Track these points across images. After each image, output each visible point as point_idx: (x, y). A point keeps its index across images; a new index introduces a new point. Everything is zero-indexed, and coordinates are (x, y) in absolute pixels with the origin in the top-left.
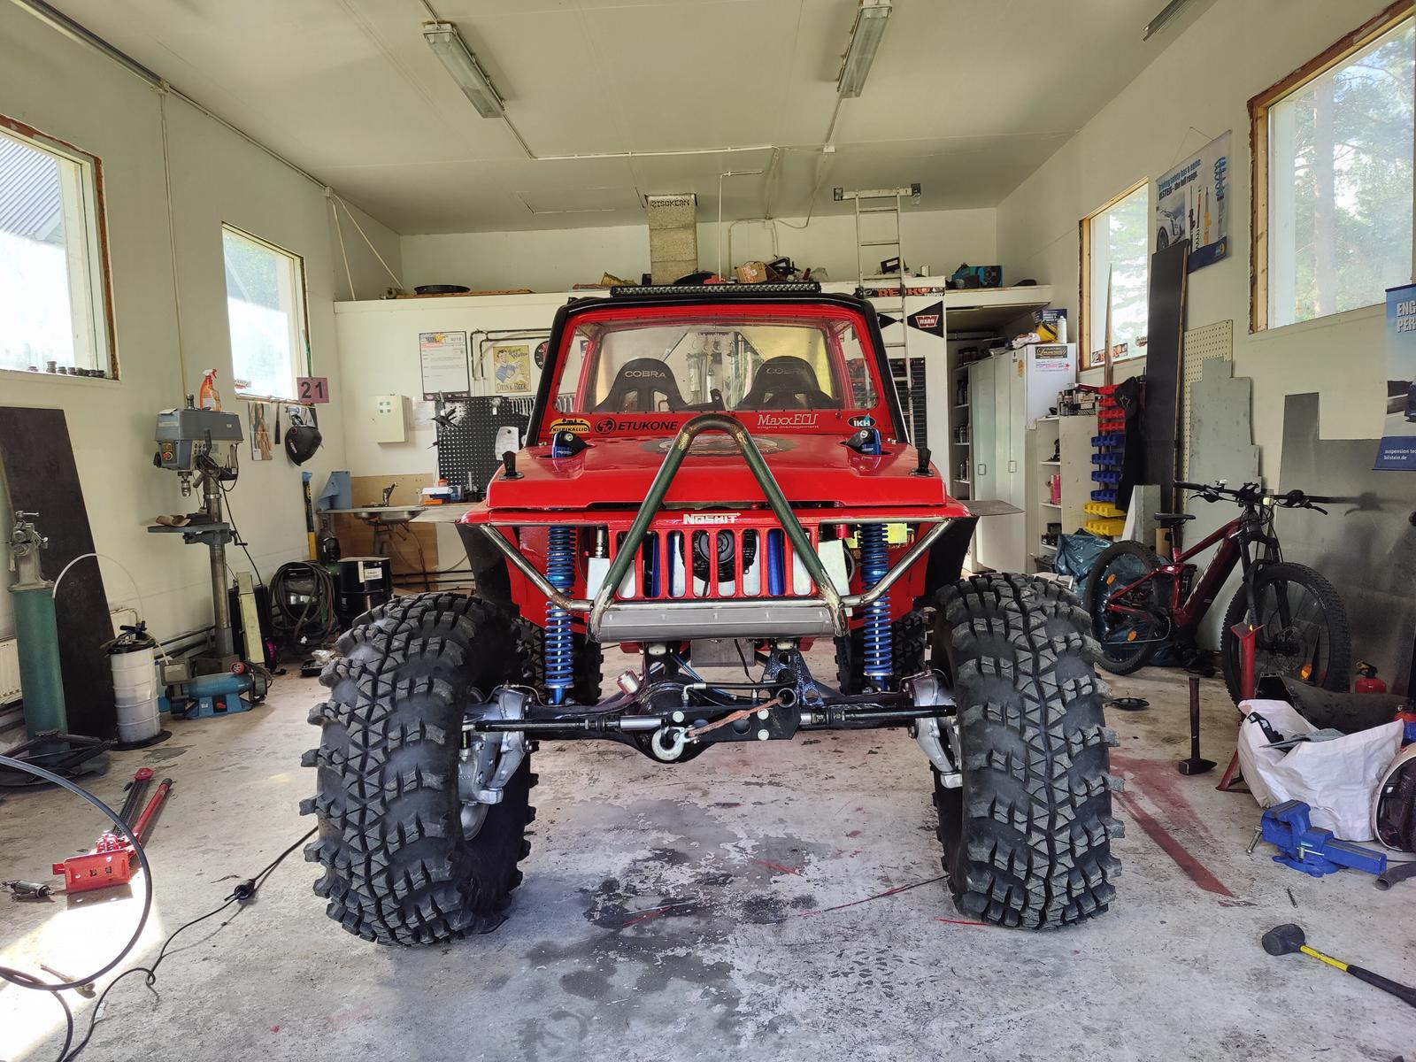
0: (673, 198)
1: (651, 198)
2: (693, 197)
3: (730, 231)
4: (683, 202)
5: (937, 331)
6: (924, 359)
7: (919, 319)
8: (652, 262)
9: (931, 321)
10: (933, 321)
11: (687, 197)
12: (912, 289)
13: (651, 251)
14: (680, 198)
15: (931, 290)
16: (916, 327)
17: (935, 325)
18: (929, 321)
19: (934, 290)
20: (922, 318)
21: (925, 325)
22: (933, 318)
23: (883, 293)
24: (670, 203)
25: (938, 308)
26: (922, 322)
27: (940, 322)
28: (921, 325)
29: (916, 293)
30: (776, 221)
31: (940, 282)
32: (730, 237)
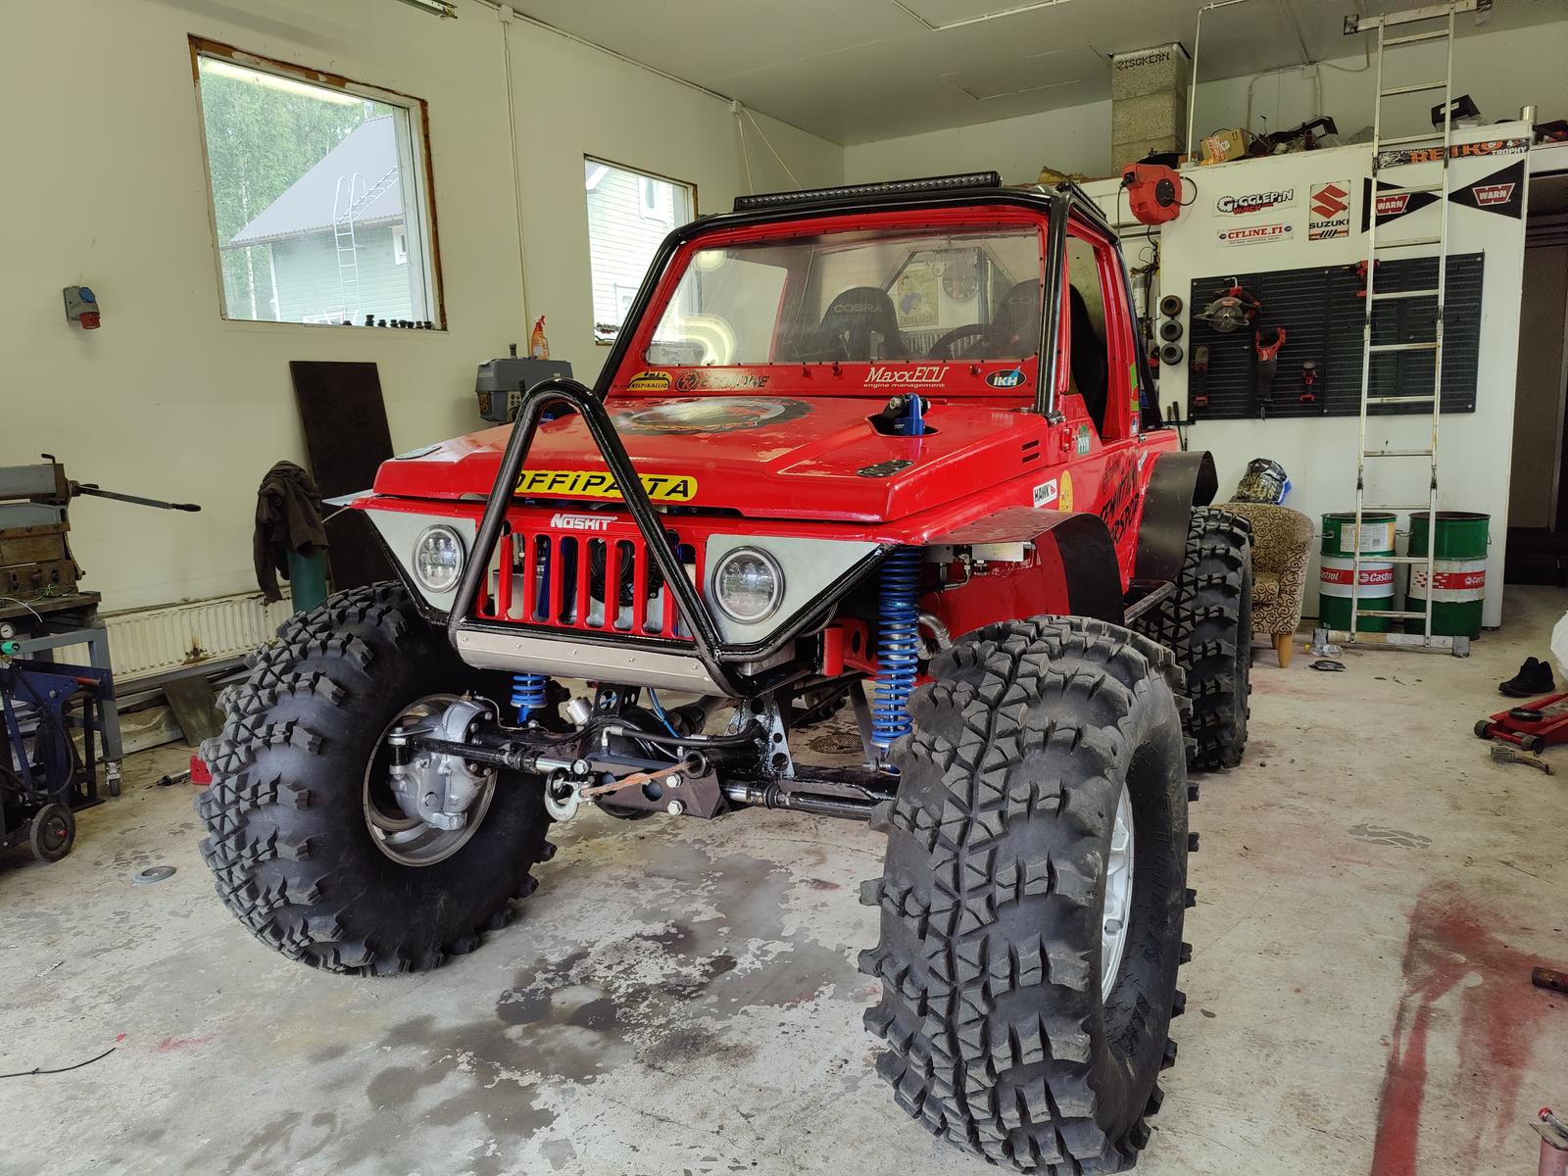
0: (1147, 53)
1: (1117, 58)
2: (1175, 47)
3: (1251, 88)
4: (1160, 57)
5: (1511, 209)
6: (1482, 255)
7: (1478, 192)
8: (1113, 146)
9: (1502, 194)
10: (1503, 193)
11: (1166, 49)
12: (1471, 146)
13: (1113, 130)
14: (1156, 52)
15: (1504, 145)
16: (1475, 205)
17: (1507, 200)
18: (1496, 194)
19: (1510, 144)
20: (1484, 191)
21: (1490, 200)
22: (1503, 189)
23: (1419, 155)
24: (1142, 60)
25: (1515, 172)
26: (1483, 196)
27: (1517, 195)
28: (1482, 201)
29: (1477, 151)
30: (1322, 67)
31: (1523, 129)
32: (1250, 96)
